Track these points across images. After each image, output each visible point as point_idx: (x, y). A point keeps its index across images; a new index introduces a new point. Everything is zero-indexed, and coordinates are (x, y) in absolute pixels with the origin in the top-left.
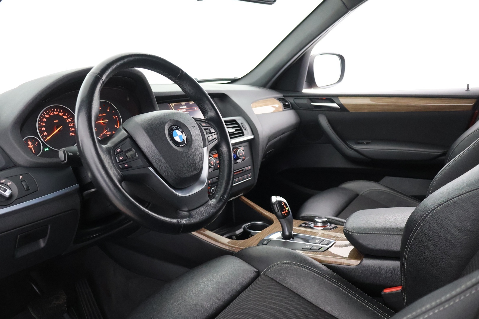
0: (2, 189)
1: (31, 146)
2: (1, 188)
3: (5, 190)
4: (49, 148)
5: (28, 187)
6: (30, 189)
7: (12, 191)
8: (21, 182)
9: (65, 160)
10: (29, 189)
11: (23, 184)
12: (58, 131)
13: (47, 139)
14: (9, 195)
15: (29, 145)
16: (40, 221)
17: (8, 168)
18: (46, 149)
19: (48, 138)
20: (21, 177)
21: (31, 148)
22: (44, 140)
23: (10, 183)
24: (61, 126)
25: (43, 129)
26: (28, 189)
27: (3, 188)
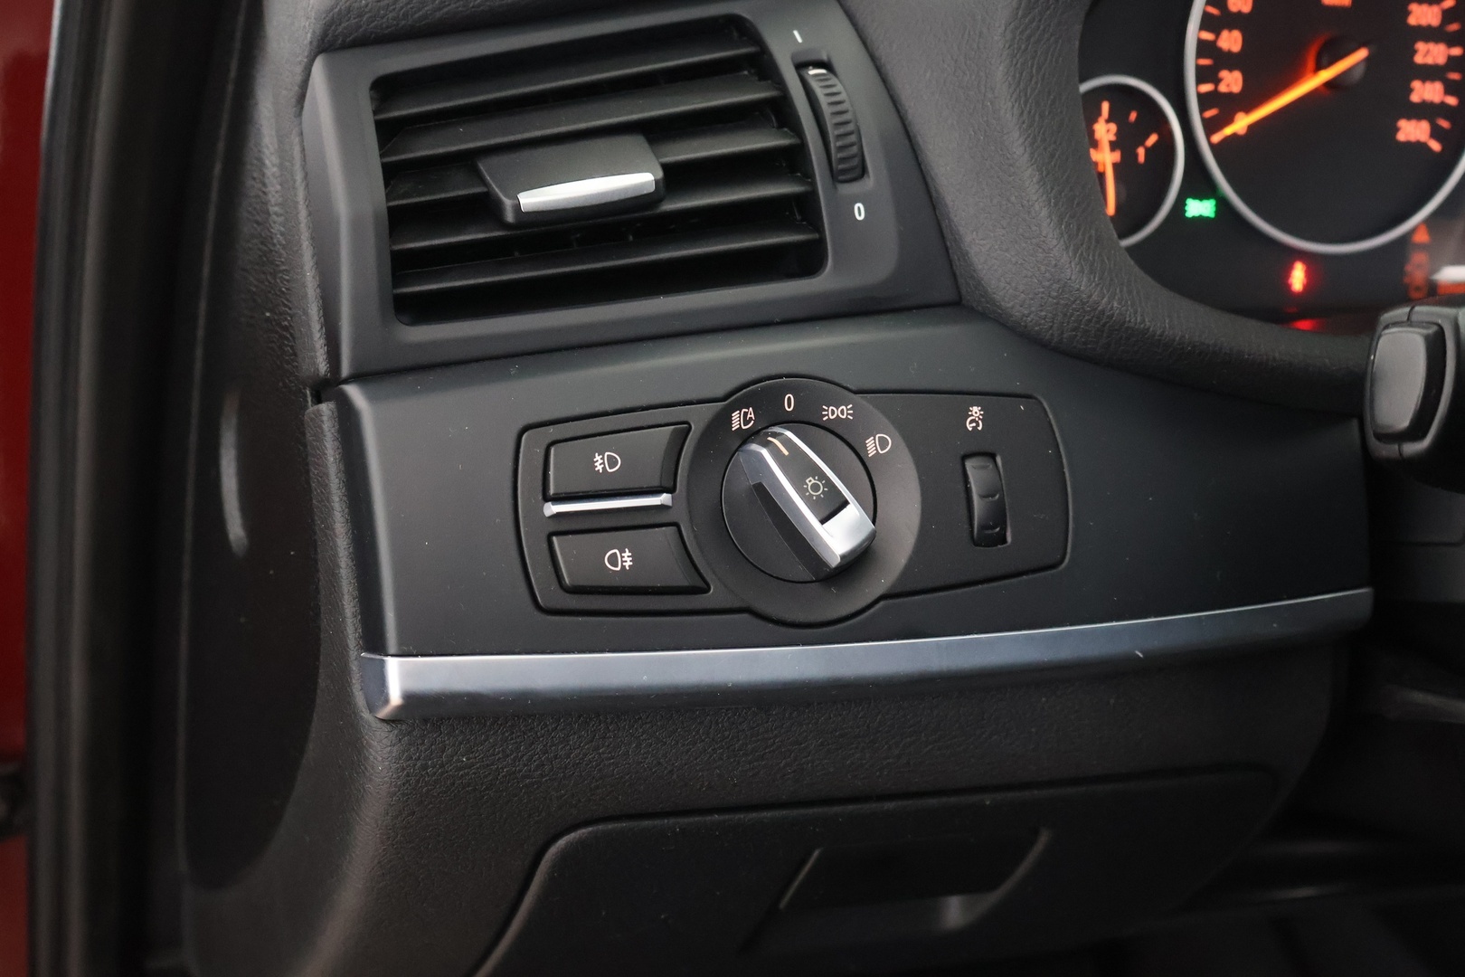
0: (815, 488)
1: (1106, 158)
2: (810, 481)
3: (831, 507)
4: (1223, 204)
5: (998, 516)
6: (1009, 539)
7: (874, 522)
8: (965, 457)
9: (1418, 427)
10: (1004, 541)
11: (971, 479)
12: (1329, 85)
13: (1228, 131)
14: (843, 557)
15: (1095, 144)
16: (999, 796)
17: (908, 309)
18: (1200, 208)
19: (1241, 124)
20: (976, 411)
21: (1102, 176)
22: (1211, 127)
23: (883, 443)
24: (1362, 54)
25: (1231, 41)
26: (991, 536)
27: (823, 476)
